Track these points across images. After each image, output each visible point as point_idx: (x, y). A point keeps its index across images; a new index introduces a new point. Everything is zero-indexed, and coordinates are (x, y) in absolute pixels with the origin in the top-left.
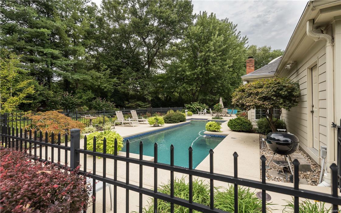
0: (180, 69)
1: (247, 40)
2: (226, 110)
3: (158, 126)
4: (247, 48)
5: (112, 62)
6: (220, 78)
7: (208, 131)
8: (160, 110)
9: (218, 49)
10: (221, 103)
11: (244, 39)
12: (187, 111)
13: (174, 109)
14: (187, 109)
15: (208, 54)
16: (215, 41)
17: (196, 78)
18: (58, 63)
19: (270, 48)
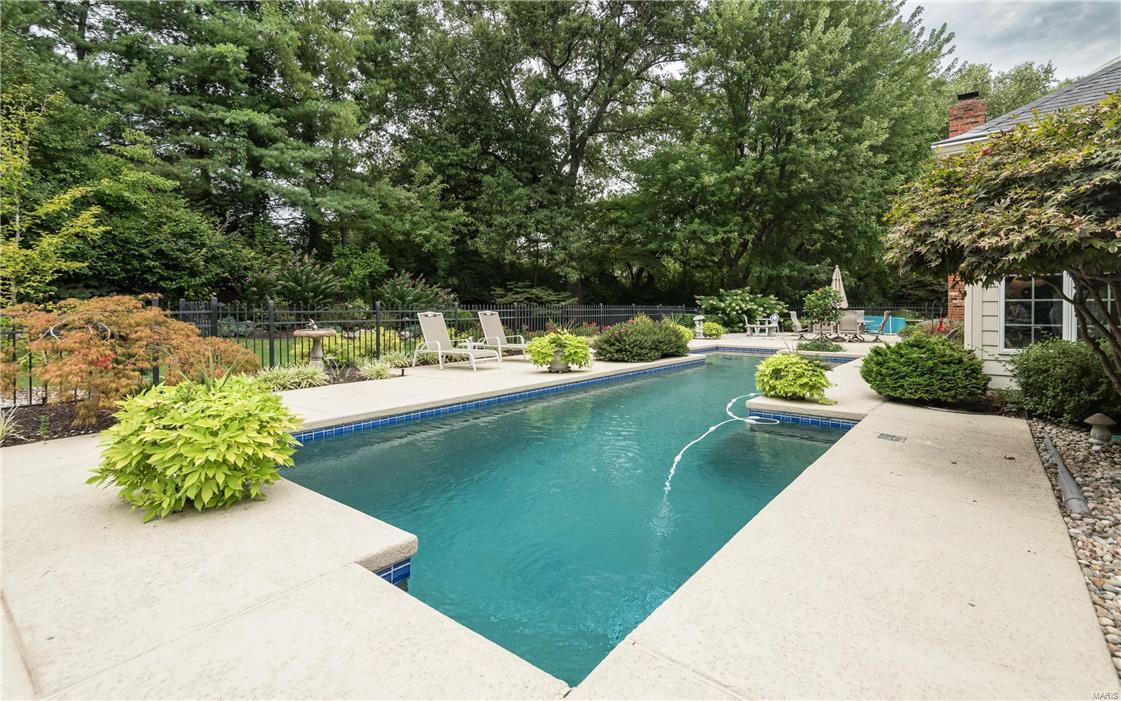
0: (679, 165)
1: (948, 40)
2: (859, 316)
3: (563, 372)
4: (949, 69)
5: (450, 153)
6: (835, 196)
7: (766, 395)
8: (596, 312)
9: (829, 79)
10: (838, 286)
11: (935, 37)
12: (704, 321)
13: (654, 312)
14: (706, 312)
15: (788, 100)
16: (814, 47)
17: (740, 198)
18: (271, 156)
19: (1048, 71)
